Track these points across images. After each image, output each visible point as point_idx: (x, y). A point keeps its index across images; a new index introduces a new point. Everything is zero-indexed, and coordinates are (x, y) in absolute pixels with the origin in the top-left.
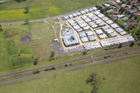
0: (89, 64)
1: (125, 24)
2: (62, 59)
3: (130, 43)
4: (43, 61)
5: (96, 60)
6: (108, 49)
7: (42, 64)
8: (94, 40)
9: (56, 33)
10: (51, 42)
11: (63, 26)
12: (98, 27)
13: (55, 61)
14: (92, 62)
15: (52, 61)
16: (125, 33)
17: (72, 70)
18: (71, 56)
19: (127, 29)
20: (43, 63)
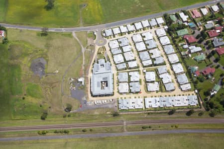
0: (116, 135)
1: (196, 68)
2: (81, 118)
3: (188, 108)
4: (55, 115)
5: (129, 129)
6: (152, 113)
7: (52, 121)
8: (137, 93)
9: (84, 65)
10: (73, 82)
11: (99, 52)
12: (151, 66)
13: (71, 119)
14: (123, 131)
15: (67, 118)
16: (189, 86)
17: (91, 140)
18: (96, 115)
19: (195, 79)
20: (54, 119)
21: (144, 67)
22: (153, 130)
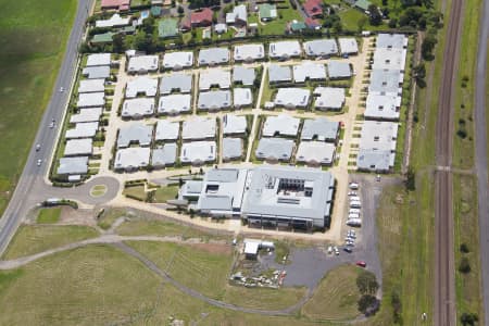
6: (417, 113)
8: (340, 131)
10: (249, 274)
21: (253, 106)
22: (471, 119)
